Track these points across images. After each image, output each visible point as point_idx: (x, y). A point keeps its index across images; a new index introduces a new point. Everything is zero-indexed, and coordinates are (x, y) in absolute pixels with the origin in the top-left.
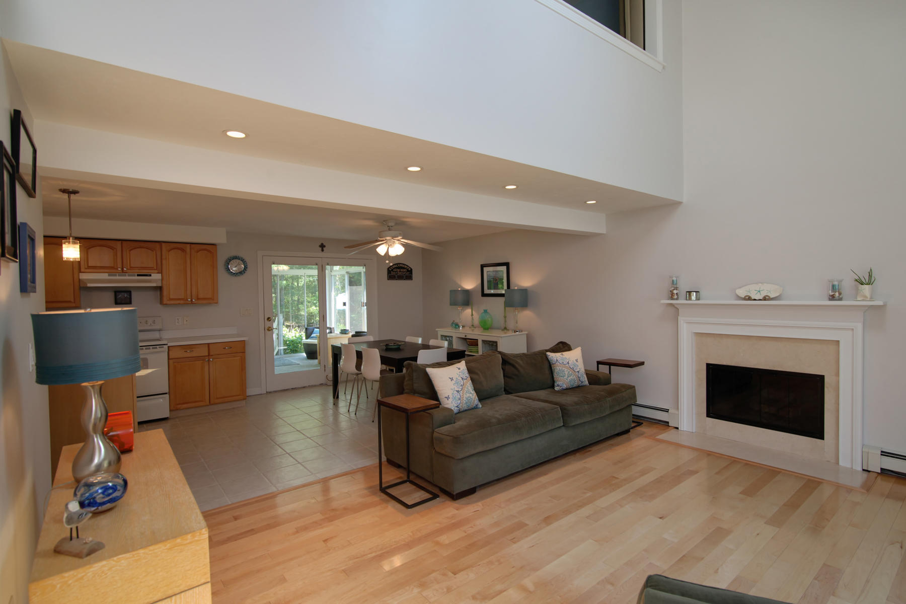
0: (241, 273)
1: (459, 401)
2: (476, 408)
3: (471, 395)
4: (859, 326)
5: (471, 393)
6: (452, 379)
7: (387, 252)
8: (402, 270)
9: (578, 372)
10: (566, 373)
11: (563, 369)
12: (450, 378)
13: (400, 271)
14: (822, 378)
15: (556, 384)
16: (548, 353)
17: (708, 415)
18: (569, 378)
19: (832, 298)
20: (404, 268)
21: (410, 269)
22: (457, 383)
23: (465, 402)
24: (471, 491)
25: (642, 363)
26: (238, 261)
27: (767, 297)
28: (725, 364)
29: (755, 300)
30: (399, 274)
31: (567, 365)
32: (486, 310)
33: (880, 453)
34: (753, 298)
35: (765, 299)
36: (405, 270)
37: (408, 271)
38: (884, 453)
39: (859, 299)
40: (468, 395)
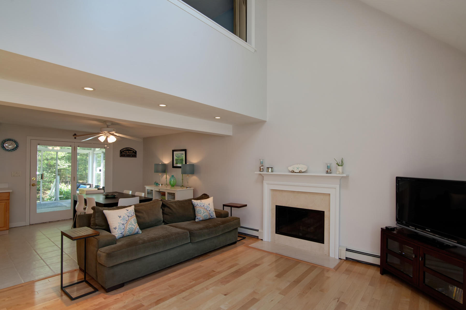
0: (13, 150)
1: (123, 230)
2: (137, 233)
3: (133, 226)
4: (338, 186)
5: (133, 225)
6: (120, 217)
7: (106, 140)
8: (129, 152)
9: (210, 211)
10: (202, 211)
11: (201, 209)
12: (119, 216)
13: (128, 152)
14: (323, 212)
15: (196, 218)
16: (193, 200)
17: (276, 233)
18: (204, 214)
19: (327, 172)
20: (131, 151)
21: (135, 151)
22: (124, 219)
23: (127, 230)
24: (121, 285)
25: (246, 206)
26: (11, 142)
27: (301, 171)
28: (283, 205)
29: (296, 172)
30: (128, 153)
31: (203, 207)
32: (173, 176)
33: (345, 250)
34: (295, 172)
35: (300, 172)
36: (132, 152)
37: (134, 152)
38: (347, 250)
39: (337, 173)
40: (131, 226)
